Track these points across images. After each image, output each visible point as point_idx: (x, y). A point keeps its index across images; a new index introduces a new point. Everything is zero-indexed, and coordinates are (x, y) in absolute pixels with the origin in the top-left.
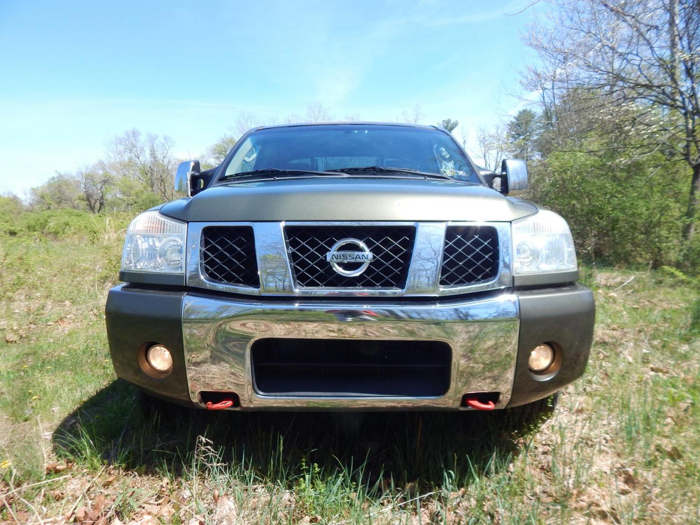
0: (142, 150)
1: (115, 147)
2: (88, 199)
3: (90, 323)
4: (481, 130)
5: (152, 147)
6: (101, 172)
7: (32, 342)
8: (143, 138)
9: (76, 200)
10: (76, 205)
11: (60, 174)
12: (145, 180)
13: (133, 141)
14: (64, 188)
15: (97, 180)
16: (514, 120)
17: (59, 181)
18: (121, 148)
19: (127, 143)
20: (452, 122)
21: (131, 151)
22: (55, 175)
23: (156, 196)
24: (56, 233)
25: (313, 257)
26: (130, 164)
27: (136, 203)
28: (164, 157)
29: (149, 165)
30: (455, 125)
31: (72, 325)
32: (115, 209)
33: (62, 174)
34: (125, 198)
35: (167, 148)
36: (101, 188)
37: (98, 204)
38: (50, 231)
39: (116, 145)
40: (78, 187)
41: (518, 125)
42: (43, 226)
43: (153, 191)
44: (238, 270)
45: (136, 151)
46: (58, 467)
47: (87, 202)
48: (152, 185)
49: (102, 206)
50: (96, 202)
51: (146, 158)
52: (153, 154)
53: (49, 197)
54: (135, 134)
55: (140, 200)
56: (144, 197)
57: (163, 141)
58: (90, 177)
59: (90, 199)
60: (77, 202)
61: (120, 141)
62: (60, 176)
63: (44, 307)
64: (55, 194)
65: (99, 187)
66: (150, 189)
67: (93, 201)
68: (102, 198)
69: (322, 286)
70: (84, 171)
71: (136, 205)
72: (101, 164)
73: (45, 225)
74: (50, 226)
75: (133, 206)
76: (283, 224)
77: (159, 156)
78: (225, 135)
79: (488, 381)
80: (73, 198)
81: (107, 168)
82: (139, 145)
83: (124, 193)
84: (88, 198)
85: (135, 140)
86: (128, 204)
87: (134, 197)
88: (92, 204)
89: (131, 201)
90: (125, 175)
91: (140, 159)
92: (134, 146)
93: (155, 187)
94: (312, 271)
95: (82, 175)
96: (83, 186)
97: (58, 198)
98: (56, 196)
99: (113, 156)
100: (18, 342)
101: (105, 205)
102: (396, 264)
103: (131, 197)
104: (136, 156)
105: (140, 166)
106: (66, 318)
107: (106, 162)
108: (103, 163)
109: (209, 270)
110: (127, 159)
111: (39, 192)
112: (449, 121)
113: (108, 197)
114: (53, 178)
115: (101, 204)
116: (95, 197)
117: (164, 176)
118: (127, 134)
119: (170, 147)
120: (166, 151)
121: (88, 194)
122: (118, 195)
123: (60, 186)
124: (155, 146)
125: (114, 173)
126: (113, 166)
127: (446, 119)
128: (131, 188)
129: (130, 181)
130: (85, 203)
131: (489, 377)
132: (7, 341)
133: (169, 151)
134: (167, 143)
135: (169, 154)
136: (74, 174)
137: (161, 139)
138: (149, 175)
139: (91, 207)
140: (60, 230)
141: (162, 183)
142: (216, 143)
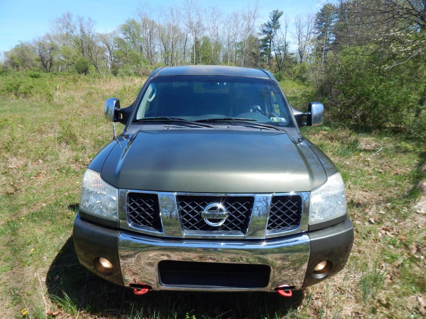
0: (75, 27)
1: (56, 24)
2: (42, 61)
3: (56, 177)
4: (298, 18)
5: (81, 25)
6: (48, 41)
7: (23, 193)
8: (74, 19)
9: (34, 61)
10: (34, 64)
11: (22, 42)
12: (78, 48)
13: (68, 21)
14: (26, 52)
15: (47, 47)
16: (320, 11)
17: (22, 47)
18: (61, 25)
19: (64, 22)
20: (279, 12)
21: (67, 27)
22: (19, 44)
23: (86, 59)
24: (25, 93)
25: (193, 213)
26: (67, 37)
27: (73, 63)
28: (90, 33)
29: (80, 38)
30: (281, 14)
31: (46, 179)
32: (60, 66)
33: (24, 42)
34: (66, 60)
35: (91, 26)
36: (50, 53)
37: (49, 64)
38: (22, 91)
39: (57, 23)
40: (34, 51)
41: (322, 15)
42: (17, 88)
43: (83, 56)
44: (150, 219)
45: (71, 28)
46: (54, 314)
47: (42, 62)
48: (83, 52)
49: (52, 65)
50: (47, 62)
51: (77, 33)
52: (82, 30)
53: (16, 58)
54: (69, 16)
55: (76, 62)
56: (78, 60)
57: (88, 21)
58: (41, 45)
59: (44, 61)
60: (35, 62)
61: (59, 21)
62: (22, 44)
63: (26, 165)
64: (20, 57)
65: (48, 53)
66: (81, 54)
67: (45, 62)
68: (51, 59)
69: (198, 230)
70: (37, 41)
71: (73, 65)
72: (48, 36)
73: (18, 88)
74: (21, 89)
75: (71, 66)
76: (175, 194)
77: (86, 32)
78: (129, 18)
79: (291, 270)
80: (32, 60)
81: (52, 39)
82: (72, 23)
83: (66, 57)
84: (42, 59)
85: (70, 20)
86: (69, 64)
87: (72, 60)
88: (45, 64)
89: (70, 62)
90: (64, 44)
91: (74, 33)
92: (69, 24)
93: (85, 54)
94: (193, 221)
95: (36, 43)
96: (38, 51)
97: (22, 59)
98: (21, 58)
99: (55, 30)
100: (15, 193)
101: (53, 64)
102: (241, 218)
103: (70, 60)
104: (71, 31)
105: (74, 38)
106: (41, 173)
107: (51, 35)
108: (49, 35)
109: (132, 218)
110: (65, 33)
111: (10, 55)
112: (277, 11)
113: (55, 59)
114: (18, 46)
115: (51, 64)
116: (46, 59)
117: (90, 45)
118: (64, 16)
119: (92, 25)
120: (90, 28)
121: (41, 57)
122: (61, 58)
123: (23, 51)
124: (83, 24)
125: (57, 43)
126: (56, 38)
127: (275, 10)
128: (69, 53)
129: (68, 48)
130: (40, 63)
131: (292, 268)
132: (8, 194)
133: (93, 28)
134: (91, 23)
135: (92, 31)
136: (31, 42)
137: (86, 20)
138: (80, 45)
139: (44, 66)
140: (28, 91)
141: (89, 51)
142: (123, 23)
